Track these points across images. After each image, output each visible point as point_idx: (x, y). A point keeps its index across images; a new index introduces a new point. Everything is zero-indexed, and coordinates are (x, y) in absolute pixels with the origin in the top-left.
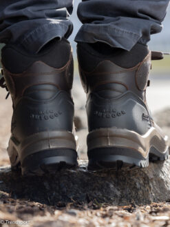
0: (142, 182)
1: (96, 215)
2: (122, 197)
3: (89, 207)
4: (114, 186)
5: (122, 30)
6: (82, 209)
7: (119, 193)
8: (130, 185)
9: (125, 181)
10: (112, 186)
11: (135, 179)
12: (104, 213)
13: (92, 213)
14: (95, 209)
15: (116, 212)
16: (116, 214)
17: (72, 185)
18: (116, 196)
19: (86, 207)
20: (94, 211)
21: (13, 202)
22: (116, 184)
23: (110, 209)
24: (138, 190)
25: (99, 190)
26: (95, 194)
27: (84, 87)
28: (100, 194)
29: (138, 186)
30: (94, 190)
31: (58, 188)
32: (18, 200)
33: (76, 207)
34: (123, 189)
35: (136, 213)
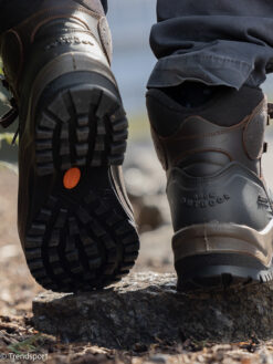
0: (266, 303)
1: (197, 360)
2: (236, 329)
3: (184, 348)
4: (223, 312)
5: (223, 57)
6: (174, 352)
7: (230, 324)
8: (248, 309)
9: (239, 303)
10: (219, 313)
11: (255, 300)
12: (210, 356)
13: (190, 357)
14: (194, 350)
15: (229, 353)
16: (229, 356)
17: (155, 316)
18: (226, 329)
19: (180, 348)
20: (194, 355)
21: (63, 349)
22: (226, 310)
23: (219, 350)
24: (260, 316)
25: (198, 321)
26: (193, 327)
27: (161, 160)
28: (200, 326)
29: (260, 310)
30: (191, 320)
31: (133, 322)
32: (71, 346)
33: (165, 351)
34: (237, 317)
35: (259, 352)
